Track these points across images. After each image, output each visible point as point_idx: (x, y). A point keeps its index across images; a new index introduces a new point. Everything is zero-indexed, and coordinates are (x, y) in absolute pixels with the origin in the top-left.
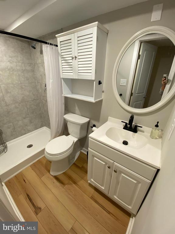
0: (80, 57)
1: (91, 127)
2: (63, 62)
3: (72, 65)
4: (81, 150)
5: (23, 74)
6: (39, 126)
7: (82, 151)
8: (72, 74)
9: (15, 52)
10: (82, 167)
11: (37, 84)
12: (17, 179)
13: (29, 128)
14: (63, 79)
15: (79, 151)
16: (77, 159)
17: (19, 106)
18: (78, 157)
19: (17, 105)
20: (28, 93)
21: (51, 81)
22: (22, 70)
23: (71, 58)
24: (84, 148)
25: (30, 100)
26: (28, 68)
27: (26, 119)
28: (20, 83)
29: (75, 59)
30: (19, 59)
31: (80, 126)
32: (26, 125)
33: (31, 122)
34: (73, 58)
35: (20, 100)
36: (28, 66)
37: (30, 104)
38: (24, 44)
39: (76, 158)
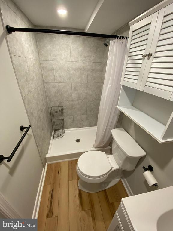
0: (158, 55)
1: (144, 167)
2: (129, 62)
3: (140, 68)
4: (122, 178)
5: (91, 74)
6: (93, 124)
7: (122, 181)
8: (136, 81)
9: (90, 52)
10: (112, 203)
11: (102, 85)
12: (56, 167)
13: (84, 123)
14: (123, 86)
15: (118, 178)
16: (111, 188)
17: (81, 103)
18: (113, 186)
19: (80, 101)
20: (91, 93)
21: (109, 86)
22: (92, 69)
23: (141, 57)
24: (125, 179)
25: (92, 99)
26: (98, 68)
27: (84, 115)
28: (87, 82)
29: (149, 59)
30: (92, 58)
31: (126, 157)
32: (83, 121)
33: (87, 119)
34: (144, 56)
35: (83, 98)
36: (98, 66)
37: (90, 103)
38: (100, 41)
39: (110, 185)
